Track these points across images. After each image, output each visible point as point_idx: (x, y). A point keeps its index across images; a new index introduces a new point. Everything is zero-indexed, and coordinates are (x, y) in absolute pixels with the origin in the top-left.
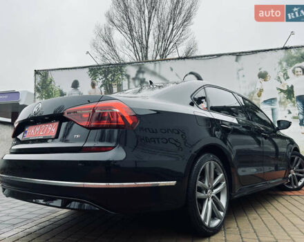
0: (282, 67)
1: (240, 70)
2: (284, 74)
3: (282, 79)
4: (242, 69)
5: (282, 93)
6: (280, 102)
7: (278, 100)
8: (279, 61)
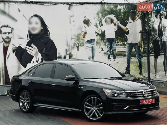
0: (99, 17)
1: (71, 16)
2: (100, 22)
3: (99, 26)
4: (73, 16)
5: (98, 36)
6: (97, 42)
7: (96, 40)
8: (97, 12)
